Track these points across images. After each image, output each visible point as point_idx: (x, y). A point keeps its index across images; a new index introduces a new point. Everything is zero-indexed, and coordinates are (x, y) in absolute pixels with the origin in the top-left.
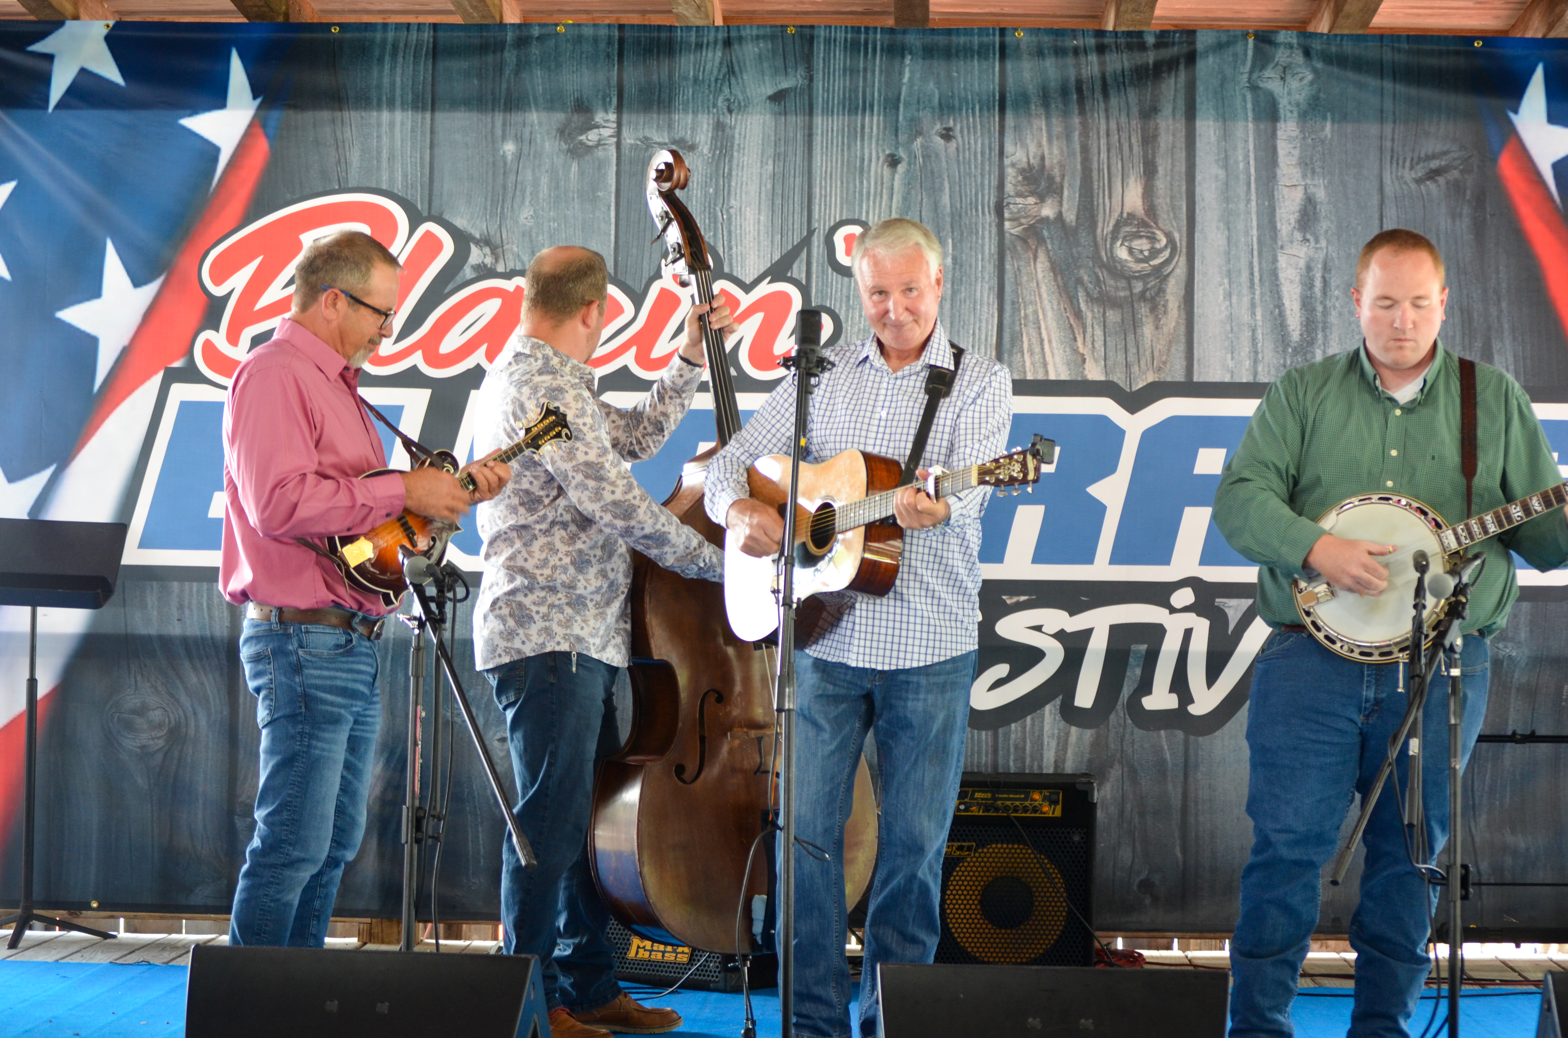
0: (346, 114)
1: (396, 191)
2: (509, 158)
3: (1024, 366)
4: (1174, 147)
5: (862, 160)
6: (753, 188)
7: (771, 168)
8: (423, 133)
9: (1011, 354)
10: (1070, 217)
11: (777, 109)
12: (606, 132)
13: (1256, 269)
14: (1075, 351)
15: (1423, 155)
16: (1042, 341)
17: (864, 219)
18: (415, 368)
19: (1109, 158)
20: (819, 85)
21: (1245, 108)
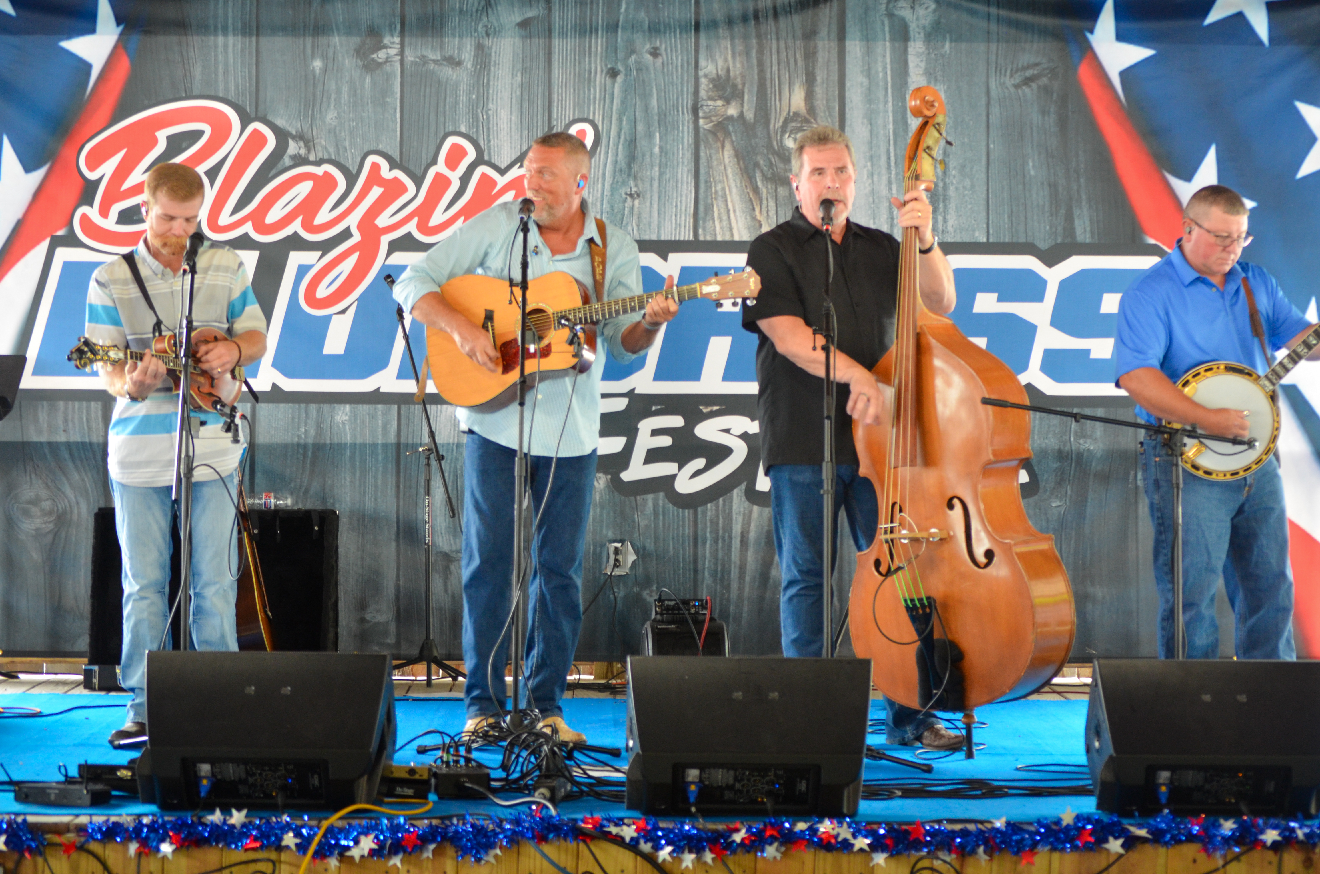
0: (190, 38)
1: (230, 98)
2: (318, 72)
3: (715, 230)
4: (829, 61)
5: (590, 72)
6: (506, 95)
7: (519, 79)
8: (250, 53)
9: (705, 221)
10: (750, 115)
11: (523, 33)
12: (392, 52)
13: (892, 155)
14: (754, 218)
15: (1020, 66)
16: (728, 211)
17: (591, 118)
18: (246, 235)
19: (779, 70)
20: (556, 14)
21: (883, 30)
